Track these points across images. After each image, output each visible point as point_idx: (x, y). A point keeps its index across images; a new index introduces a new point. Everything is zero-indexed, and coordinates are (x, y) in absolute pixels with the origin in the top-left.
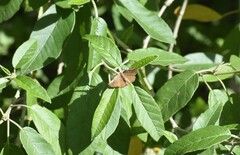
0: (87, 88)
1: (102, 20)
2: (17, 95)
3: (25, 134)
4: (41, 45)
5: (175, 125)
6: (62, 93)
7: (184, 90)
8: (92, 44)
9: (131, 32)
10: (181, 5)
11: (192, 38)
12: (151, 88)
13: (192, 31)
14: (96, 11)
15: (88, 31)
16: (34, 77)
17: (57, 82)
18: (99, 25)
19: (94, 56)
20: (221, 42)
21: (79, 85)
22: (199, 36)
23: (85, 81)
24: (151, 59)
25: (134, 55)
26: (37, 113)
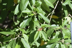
2: (21, 32)
3: (22, 39)
4: (25, 23)
5: (49, 38)
6: (29, 32)
7: (51, 31)
9: (42, 21)
10: (51, 15)
12: (45, 31)
13: (53, 20)
14: (35, 17)
15: (34, 20)
16: (24, 29)
17: (28, 30)
18: (36, 19)
19: (35, 25)
20: (58, 22)
21: (32, 30)
22: (54, 21)
23: (33, 30)
24: (45, 26)
25: (42, 25)
26: (24, 35)
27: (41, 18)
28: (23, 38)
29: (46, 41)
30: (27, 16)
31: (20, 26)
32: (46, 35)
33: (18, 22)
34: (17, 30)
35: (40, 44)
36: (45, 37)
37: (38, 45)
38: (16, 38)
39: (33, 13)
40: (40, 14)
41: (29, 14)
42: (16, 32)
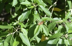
0: (33, 25)
1: (37, 11)
2: (19, 26)
4: (24, 16)
5: (51, 33)
6: (28, 26)
7: (53, 25)
8: (34, 16)
9: (42, 14)
11: (54, 14)
12: (46, 25)
13: (55, 13)
15: (34, 13)
17: (27, 24)
18: (36, 12)
19: (35, 18)
20: (61, 15)
22: (56, 14)
23: (33, 23)
24: (46, 19)
25: (43, 18)
26: (23, 30)
27: (42, 11)
28: (22, 32)
29: (47, 35)
30: (26, 9)
31: (18, 19)
32: (48, 29)
33: (16, 15)
34: (15, 24)
35: (40, 39)
36: (47, 31)
37: (38, 40)
38: (14, 33)
39: (32, 5)
40: (40, 6)
41: (29, 6)
42: (13, 26)
